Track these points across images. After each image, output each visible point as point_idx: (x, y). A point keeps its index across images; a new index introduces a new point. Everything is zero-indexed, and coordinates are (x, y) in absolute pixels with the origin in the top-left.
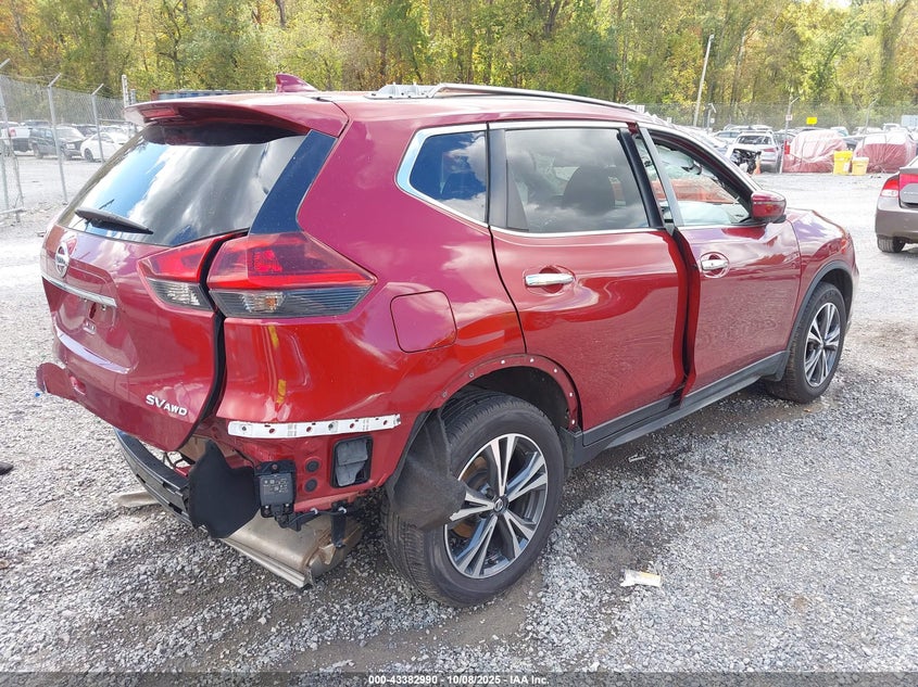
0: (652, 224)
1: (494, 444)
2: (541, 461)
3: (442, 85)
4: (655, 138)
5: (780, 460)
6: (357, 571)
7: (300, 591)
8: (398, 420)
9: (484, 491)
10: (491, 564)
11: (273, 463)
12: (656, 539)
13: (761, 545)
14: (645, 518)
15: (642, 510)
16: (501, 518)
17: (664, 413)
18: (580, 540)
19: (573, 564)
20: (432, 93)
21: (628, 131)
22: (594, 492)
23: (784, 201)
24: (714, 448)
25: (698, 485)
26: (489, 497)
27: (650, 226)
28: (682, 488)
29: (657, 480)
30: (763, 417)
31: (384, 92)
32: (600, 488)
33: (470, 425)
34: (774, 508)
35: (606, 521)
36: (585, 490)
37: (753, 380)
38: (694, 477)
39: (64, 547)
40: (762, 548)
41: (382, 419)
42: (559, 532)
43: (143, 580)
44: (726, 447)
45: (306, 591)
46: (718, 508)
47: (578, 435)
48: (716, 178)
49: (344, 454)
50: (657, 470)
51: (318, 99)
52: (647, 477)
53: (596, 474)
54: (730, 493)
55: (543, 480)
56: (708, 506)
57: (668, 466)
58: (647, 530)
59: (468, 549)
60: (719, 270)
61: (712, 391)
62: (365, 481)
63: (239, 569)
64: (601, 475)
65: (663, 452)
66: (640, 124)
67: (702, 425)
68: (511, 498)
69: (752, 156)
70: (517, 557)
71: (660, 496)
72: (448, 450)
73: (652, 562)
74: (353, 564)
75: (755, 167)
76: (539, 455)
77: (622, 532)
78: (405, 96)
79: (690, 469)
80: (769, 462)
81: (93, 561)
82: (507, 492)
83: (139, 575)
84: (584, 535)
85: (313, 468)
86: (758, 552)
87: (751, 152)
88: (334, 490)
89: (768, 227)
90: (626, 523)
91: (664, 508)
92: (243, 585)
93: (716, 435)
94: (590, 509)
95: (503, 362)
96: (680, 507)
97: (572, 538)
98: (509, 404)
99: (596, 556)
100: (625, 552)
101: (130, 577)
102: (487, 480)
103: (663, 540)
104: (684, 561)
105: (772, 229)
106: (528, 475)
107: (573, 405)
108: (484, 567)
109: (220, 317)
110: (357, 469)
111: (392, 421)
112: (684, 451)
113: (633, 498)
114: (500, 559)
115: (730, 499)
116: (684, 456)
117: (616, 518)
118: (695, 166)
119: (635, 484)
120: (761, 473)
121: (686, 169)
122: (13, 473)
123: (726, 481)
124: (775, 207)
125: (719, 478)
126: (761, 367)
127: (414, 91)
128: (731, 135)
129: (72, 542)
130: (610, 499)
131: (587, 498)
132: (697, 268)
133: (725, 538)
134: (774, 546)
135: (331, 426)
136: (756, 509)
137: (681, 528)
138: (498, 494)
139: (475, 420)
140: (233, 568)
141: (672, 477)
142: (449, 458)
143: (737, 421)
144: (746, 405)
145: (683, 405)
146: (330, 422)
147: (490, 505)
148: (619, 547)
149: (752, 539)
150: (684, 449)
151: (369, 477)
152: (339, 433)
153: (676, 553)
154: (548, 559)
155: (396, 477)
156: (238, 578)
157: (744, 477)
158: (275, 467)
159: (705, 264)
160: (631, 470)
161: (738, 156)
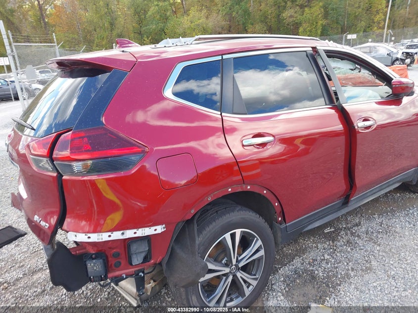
0: (327, 103)
1: (227, 236)
2: (260, 243)
3: (197, 37)
4: (328, 54)
5: (414, 232)
6: (166, 297)
7: (135, 308)
8: (164, 228)
9: (224, 261)
10: (231, 300)
11: (94, 254)
12: (332, 283)
13: (396, 289)
14: (328, 269)
15: (327, 263)
16: (235, 276)
17: (339, 209)
18: (288, 282)
19: (282, 298)
20: (191, 42)
21: (312, 52)
22: (302, 251)
23: (413, 83)
24: (374, 224)
25: (362, 248)
26: (227, 265)
27: (326, 105)
28: (352, 249)
29: (338, 244)
30: (406, 204)
31: (161, 44)
32: (306, 248)
33: (211, 226)
34: (407, 264)
35: (306, 271)
36: (297, 250)
37: (397, 185)
38: (360, 242)
39: (35, 277)
40: (397, 291)
41: (153, 228)
42: (277, 277)
43: (63, 298)
44: (382, 223)
45: (138, 309)
46: (373, 263)
47: (283, 226)
48: (370, 73)
49: (134, 247)
50: (339, 238)
51: (123, 51)
52: (333, 242)
53: (305, 240)
54: (380, 253)
55: (262, 253)
56: (367, 261)
57: (347, 234)
58: (328, 277)
59: (214, 295)
60: (369, 127)
61: (369, 194)
62: (149, 261)
63: (109, 293)
64: (307, 241)
65: (344, 226)
66: (318, 48)
67: (369, 210)
68: (241, 265)
69: (412, 55)
70: (247, 296)
71: (338, 254)
72: (197, 242)
73: (328, 298)
74: (165, 293)
75: (414, 61)
76: (257, 240)
77: (313, 277)
78: (175, 45)
79: (359, 236)
80: (407, 233)
81: (45, 286)
82: (238, 261)
83: (62, 295)
84: (291, 279)
85: (117, 256)
86: (394, 294)
87: (412, 53)
88: (131, 267)
89: (404, 98)
90: (316, 272)
91: (340, 263)
92: (109, 303)
93: (376, 216)
94: (297, 262)
95: (230, 190)
96: (350, 261)
97: (284, 281)
98: (236, 213)
99: (296, 293)
100: (313, 290)
101: (58, 296)
102: (226, 256)
103: (337, 284)
104: (348, 299)
105: (405, 100)
106: (251, 251)
107: (279, 210)
108: (226, 302)
109: (60, 175)
110: (143, 255)
111: (160, 229)
112: (357, 225)
113: (323, 255)
114: (237, 297)
115: (380, 257)
116: (356, 228)
117: (311, 268)
118: (356, 67)
119: (326, 246)
120: (401, 240)
121: (352, 70)
122: (26, 236)
123: (379, 245)
124: (407, 87)
125: (375, 243)
126: (401, 178)
127: (180, 42)
128: (403, 45)
129: (40, 275)
130: (310, 256)
131: (297, 256)
132: (354, 127)
133: (375, 284)
134: (405, 290)
135: (123, 234)
136: (396, 265)
137: (348, 276)
138: (232, 263)
139: (214, 224)
140: (106, 293)
141: (348, 242)
142: (197, 247)
143: (390, 207)
144: (396, 197)
145: (350, 204)
146: (122, 232)
147: (227, 270)
148: (310, 287)
149: (392, 286)
150: (357, 224)
151: (150, 259)
152: (127, 237)
153: (343, 293)
154: (268, 294)
155: (167, 259)
156: (107, 299)
157: (390, 243)
158: (93, 256)
159: (359, 124)
160: (325, 237)
161: (405, 55)
